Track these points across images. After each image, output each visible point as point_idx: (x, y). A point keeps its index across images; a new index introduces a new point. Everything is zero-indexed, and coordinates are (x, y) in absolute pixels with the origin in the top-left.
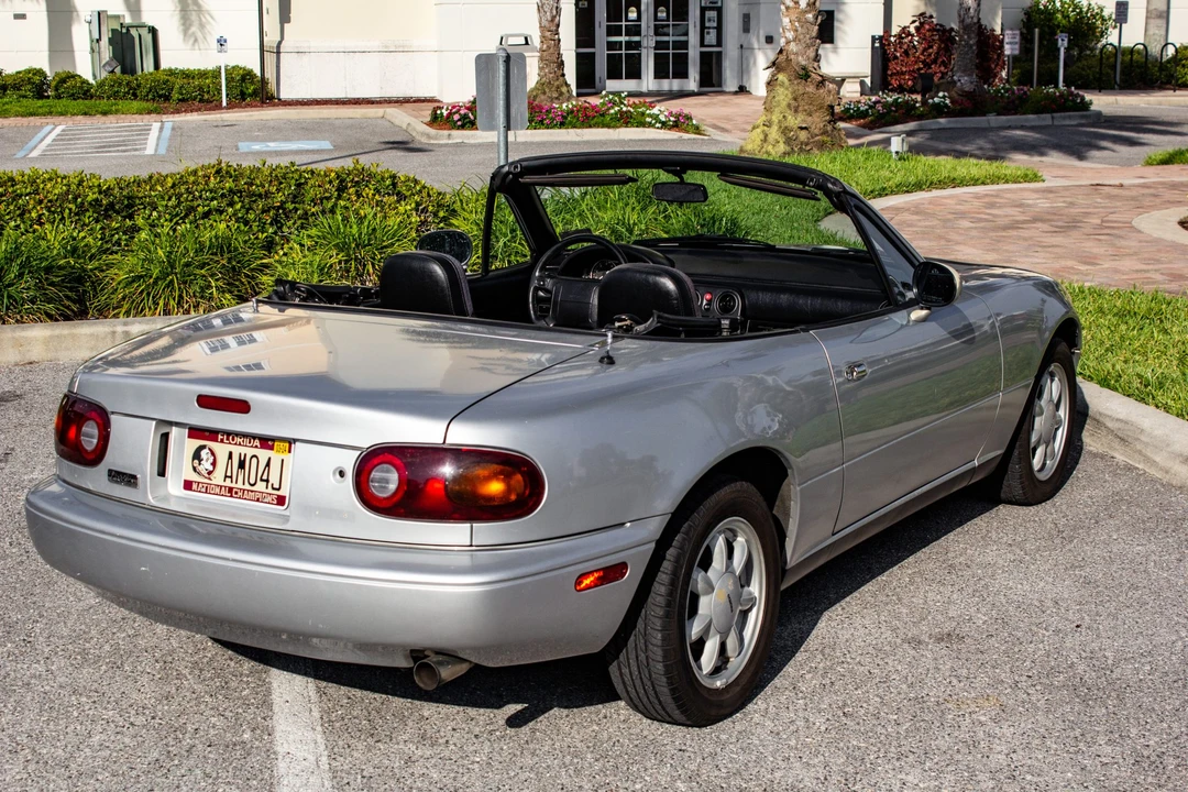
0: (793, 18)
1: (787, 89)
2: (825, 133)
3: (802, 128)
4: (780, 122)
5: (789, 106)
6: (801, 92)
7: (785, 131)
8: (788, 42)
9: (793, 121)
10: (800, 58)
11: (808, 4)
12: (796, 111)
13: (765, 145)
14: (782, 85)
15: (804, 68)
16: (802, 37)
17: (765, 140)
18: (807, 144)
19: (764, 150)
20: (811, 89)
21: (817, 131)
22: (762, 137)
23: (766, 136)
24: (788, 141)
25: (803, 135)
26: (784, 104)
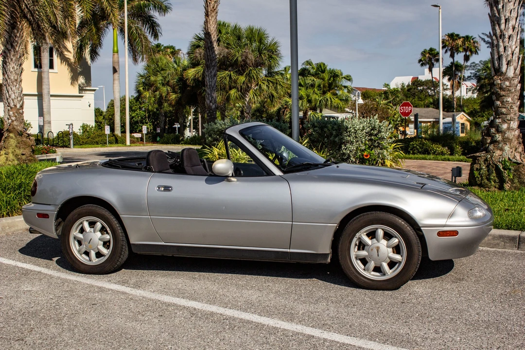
0: (15, 112)
1: (14, 139)
2: (31, 156)
3: (23, 154)
4: (12, 152)
5: (16, 146)
6: (20, 140)
7: (16, 156)
8: (13, 121)
9: (19, 152)
10: (19, 127)
11: (20, 107)
12: (20, 148)
13: (8, 162)
14: (12, 138)
15: (21, 132)
16: (18, 119)
17: (7, 160)
18: (26, 161)
19: (7, 164)
20: (24, 139)
21: (28, 155)
22: (5, 159)
23: (7, 158)
24: (18, 159)
25: (24, 157)
26: (14, 145)
